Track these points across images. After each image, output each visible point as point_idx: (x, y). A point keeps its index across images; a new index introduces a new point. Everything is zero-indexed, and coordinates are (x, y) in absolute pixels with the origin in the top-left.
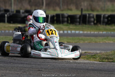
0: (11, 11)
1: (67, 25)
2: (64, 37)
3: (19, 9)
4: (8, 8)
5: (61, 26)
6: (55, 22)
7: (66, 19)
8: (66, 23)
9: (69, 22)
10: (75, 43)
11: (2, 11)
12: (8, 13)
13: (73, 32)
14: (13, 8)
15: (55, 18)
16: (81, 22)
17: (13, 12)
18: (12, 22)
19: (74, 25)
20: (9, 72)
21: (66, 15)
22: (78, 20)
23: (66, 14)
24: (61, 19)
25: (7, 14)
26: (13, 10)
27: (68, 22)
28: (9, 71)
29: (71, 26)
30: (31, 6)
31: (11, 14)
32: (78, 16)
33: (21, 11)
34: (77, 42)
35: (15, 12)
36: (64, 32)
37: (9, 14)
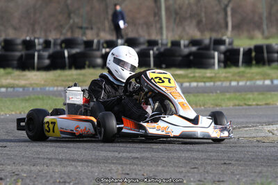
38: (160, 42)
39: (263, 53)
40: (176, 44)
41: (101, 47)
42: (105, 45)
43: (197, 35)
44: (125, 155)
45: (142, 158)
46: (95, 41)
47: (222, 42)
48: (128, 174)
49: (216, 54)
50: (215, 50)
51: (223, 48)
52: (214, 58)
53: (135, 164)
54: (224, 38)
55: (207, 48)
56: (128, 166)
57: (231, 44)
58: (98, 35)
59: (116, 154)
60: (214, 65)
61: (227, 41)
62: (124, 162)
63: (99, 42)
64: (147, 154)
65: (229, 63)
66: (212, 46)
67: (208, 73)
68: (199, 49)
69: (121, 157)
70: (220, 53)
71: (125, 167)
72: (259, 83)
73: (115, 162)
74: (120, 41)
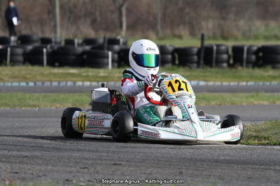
0: (56, 42)
1: (172, 70)
3: (71, 37)
4: (48, 35)
7: (170, 57)
8: (169, 65)
9: (177, 62)
11: (37, 41)
12: (48, 47)
14: (60, 36)
16: (202, 62)
17: (60, 43)
18: (57, 64)
19: (187, 68)
20: (53, 168)
21: (170, 49)
22: (196, 57)
23: (170, 46)
25: (46, 48)
26: (58, 40)
27: (173, 62)
28: (53, 166)
29: (182, 71)
30: (96, 31)
31: (56, 48)
32: (195, 50)
33: (76, 41)
35: (63, 44)
37: (51, 48)
38: (53, 40)
40: (70, 42)
43: (91, 34)
44: (14, 153)
45: (33, 157)
47: (116, 42)
48: (17, 173)
49: (110, 53)
50: (109, 49)
51: (117, 47)
52: (108, 58)
53: (24, 163)
54: (119, 37)
55: (101, 47)
56: (17, 165)
57: (125, 43)
59: (6, 152)
60: (108, 64)
61: (121, 40)
62: (13, 160)
64: (37, 153)
65: (122, 63)
66: (106, 45)
67: (102, 72)
68: (92, 48)
69: (11, 155)
70: (114, 52)
71: (14, 166)
73: (4, 160)
74: (13, 38)
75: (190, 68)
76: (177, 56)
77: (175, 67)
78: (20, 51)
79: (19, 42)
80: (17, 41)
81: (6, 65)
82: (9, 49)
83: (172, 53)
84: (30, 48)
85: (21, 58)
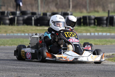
0: (38, 14)
1: (94, 27)
2: (91, 39)
3: (45, 12)
4: (34, 11)
5: (88, 28)
6: (82, 24)
7: (93, 21)
8: (92, 26)
9: (96, 24)
10: (102, 45)
11: (29, 14)
13: (100, 34)
14: (40, 11)
15: (82, 20)
16: (108, 24)
17: (40, 14)
18: (39, 25)
19: (101, 27)
20: (37, 74)
21: (93, 17)
22: (105, 22)
23: (93, 16)
24: (88, 21)
25: (34, 17)
27: (94, 24)
28: (37, 73)
29: (98, 28)
30: (58, 8)
31: (38, 17)
32: (105, 18)
33: (48, 14)
34: (104, 44)
35: (42, 15)
36: (91, 34)
37: (36, 17)
39: (86, 20)
40: (45, 14)
41: (9, 15)
42: (11, 14)
43: (55, 10)
44: (19, 67)
45: (27, 69)
46: (6, 12)
47: (67, 14)
53: (23, 72)
54: (68, 12)
56: (20, 73)
58: (7, 9)
59: (15, 67)
62: (18, 71)
63: (8, 12)
64: (29, 67)
69: (17, 68)
71: (18, 73)
72: (84, 34)
73: (14, 70)
74: (18, 12)
75: (103, 26)
76: (96, 21)
77: (95, 26)
78: (21, 18)
79: (21, 14)
80: (20, 14)
81: (14, 25)
82: (16, 18)
83: (94, 20)
84: (26, 17)
85: (22, 22)
